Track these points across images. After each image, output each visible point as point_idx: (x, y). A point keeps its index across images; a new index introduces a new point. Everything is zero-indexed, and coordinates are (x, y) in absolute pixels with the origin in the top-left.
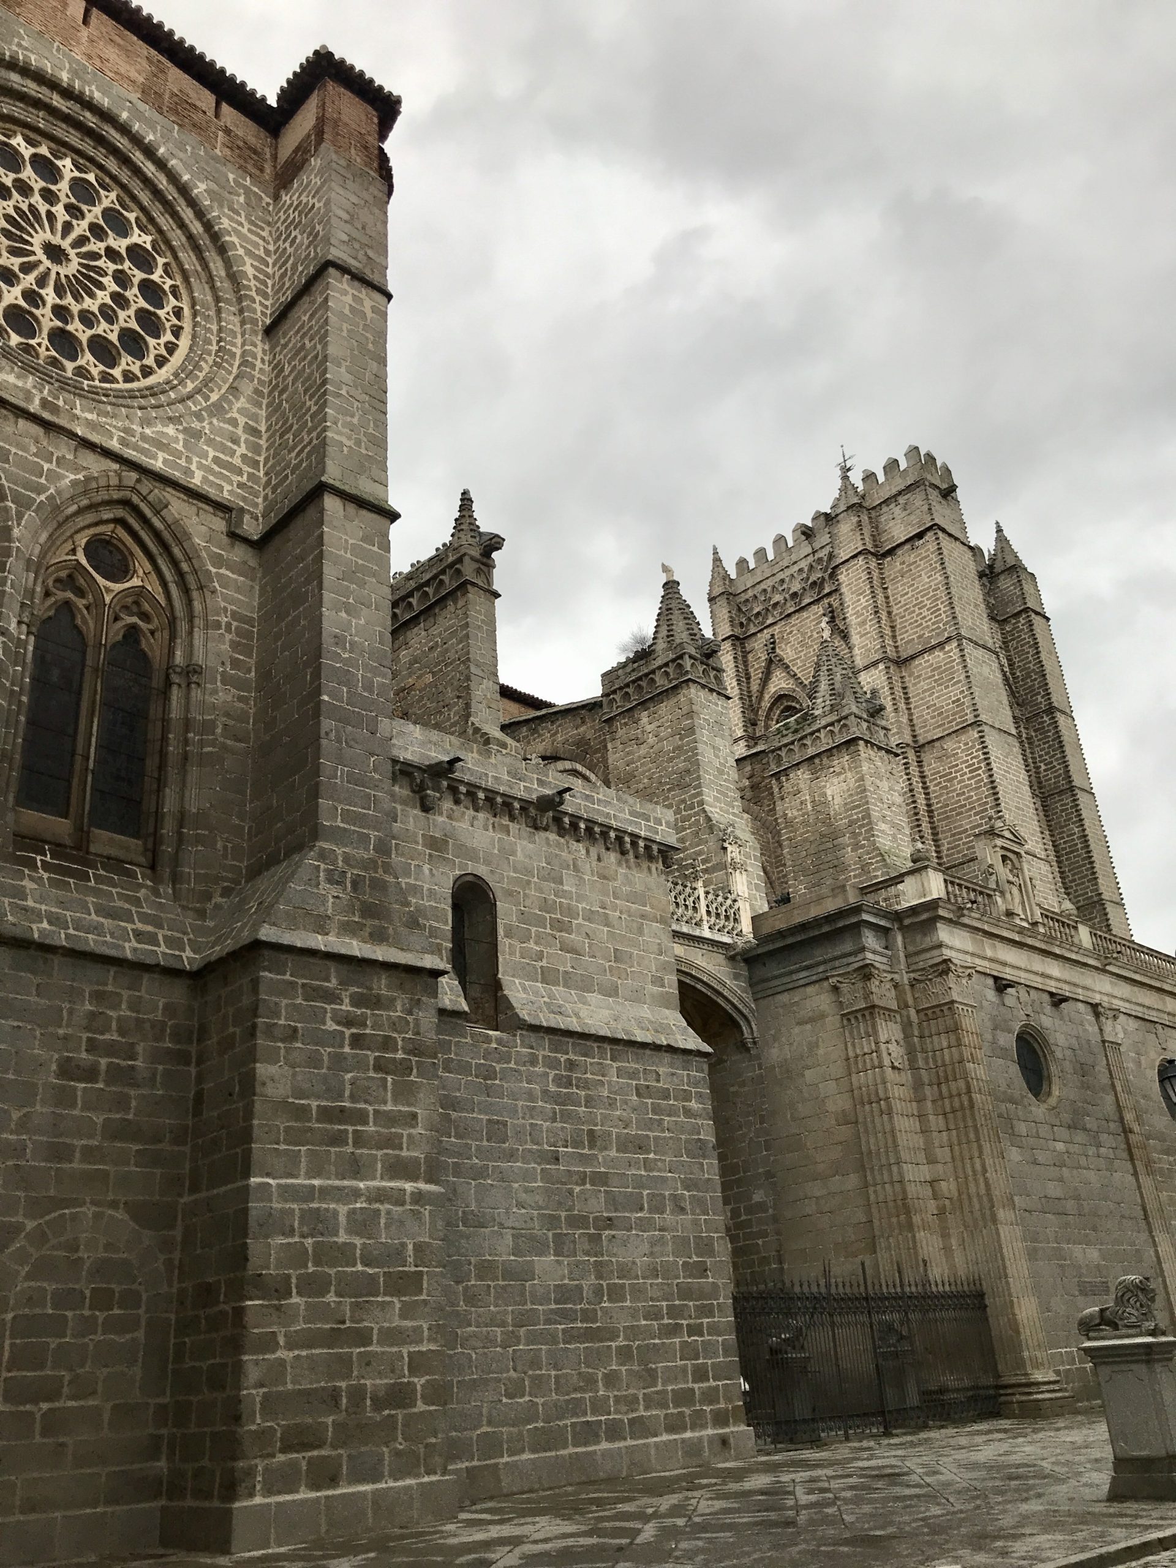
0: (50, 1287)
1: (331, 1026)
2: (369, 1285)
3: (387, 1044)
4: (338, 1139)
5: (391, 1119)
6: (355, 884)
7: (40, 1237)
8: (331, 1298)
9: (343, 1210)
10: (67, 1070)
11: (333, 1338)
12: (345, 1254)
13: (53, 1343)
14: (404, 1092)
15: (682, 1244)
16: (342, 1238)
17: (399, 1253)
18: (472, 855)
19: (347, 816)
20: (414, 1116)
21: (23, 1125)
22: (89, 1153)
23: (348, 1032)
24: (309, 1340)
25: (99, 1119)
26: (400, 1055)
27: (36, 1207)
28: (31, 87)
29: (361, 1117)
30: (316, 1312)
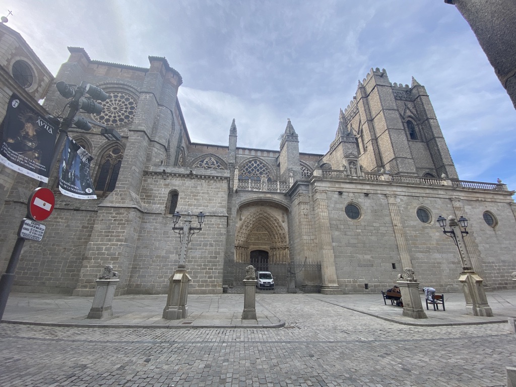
0: (75, 257)
1: (110, 218)
2: (107, 259)
3: (121, 220)
4: (108, 236)
5: (119, 232)
6: (120, 195)
7: (75, 250)
8: (99, 260)
9: (104, 247)
10: (83, 227)
11: (98, 267)
12: (104, 254)
13: (75, 265)
14: (123, 228)
15: (210, 253)
16: (103, 251)
17: (115, 254)
18: (175, 186)
19: (122, 184)
20: (124, 232)
21: (75, 235)
22: (84, 239)
23: (113, 219)
24: (93, 267)
25: (87, 234)
26: (124, 222)
27: (75, 246)
28: (112, 86)
29: (113, 232)
30: (95, 263)
